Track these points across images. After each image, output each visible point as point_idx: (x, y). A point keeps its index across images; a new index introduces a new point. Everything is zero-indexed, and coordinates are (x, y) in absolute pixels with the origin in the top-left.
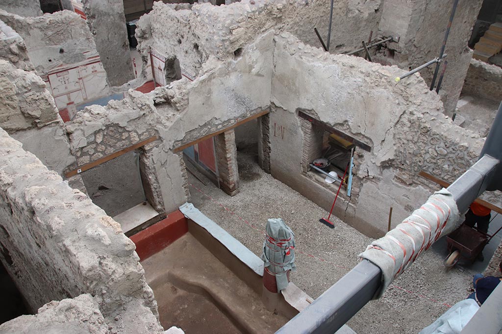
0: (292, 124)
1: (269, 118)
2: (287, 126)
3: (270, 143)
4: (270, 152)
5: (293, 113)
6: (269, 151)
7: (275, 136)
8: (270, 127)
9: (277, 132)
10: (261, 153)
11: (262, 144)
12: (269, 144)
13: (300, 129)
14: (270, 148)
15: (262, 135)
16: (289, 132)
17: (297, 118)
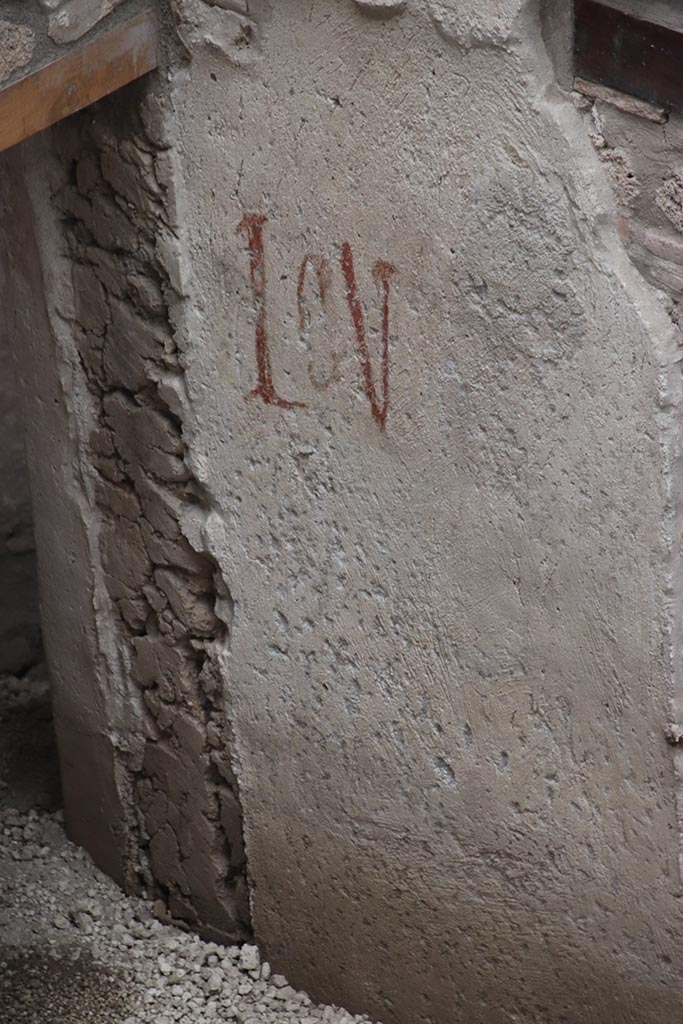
0: (501, 200)
1: (156, 148)
2: (424, 247)
3: (199, 497)
4: (220, 631)
5: (495, 46)
6: (199, 614)
7: (265, 390)
8: (186, 274)
9: (290, 344)
10: (90, 659)
11: (93, 523)
12: (192, 522)
13: (615, 258)
14: (209, 566)
15: (82, 406)
16: (463, 318)
17: (561, 112)
